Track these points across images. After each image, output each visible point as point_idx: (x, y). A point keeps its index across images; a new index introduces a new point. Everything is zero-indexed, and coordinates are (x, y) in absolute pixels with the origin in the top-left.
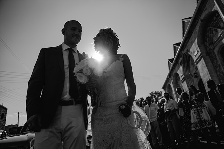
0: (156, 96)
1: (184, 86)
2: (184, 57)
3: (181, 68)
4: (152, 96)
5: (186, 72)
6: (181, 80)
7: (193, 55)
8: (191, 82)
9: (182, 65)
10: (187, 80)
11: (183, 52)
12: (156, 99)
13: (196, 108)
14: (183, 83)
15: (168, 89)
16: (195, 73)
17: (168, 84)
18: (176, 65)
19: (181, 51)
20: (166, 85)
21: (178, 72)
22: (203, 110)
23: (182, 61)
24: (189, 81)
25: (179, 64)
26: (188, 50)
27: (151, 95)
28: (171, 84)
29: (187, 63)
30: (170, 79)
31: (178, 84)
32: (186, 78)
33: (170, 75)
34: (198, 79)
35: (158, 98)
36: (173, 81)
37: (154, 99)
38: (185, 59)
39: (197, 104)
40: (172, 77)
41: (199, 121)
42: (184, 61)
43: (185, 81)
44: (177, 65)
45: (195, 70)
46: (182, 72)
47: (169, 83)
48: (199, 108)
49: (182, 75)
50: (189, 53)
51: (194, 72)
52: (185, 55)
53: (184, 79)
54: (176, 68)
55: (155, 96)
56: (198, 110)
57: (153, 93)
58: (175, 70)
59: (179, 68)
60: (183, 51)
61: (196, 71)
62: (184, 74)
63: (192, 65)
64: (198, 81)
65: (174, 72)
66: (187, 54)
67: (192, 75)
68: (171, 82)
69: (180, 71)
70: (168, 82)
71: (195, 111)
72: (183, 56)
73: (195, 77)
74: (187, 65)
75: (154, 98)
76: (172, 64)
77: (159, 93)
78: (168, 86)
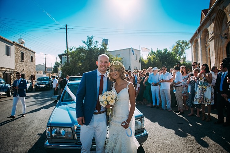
0: (183, 46)
1: (211, 45)
2: (219, 13)
3: (213, 25)
4: (178, 45)
5: (216, 30)
6: (210, 38)
7: (229, 14)
8: (219, 42)
9: (214, 22)
10: (216, 39)
11: (219, 8)
12: (182, 48)
13: (202, 86)
14: (211, 42)
15: (195, 44)
16: (225, 34)
17: (195, 38)
18: (208, 21)
19: (217, 6)
20: (194, 40)
21: (209, 29)
22: (207, 89)
23: (215, 18)
24: (217, 41)
25: (212, 20)
26: (225, 7)
27: (177, 43)
28: (198, 40)
29: (220, 21)
30: (199, 34)
31: (206, 41)
32: (215, 37)
33: (199, 30)
34: (227, 41)
35: (184, 48)
36: (201, 36)
37: (179, 49)
38: (219, 15)
39: (204, 83)
40: (201, 32)
41: (202, 97)
42: (217, 18)
43: (213, 40)
44: (210, 20)
45: (227, 30)
46: (212, 30)
47: (197, 38)
48: (204, 87)
49: (212, 33)
50: (225, 11)
51: (225, 32)
52: (220, 11)
53: (213, 38)
54: (208, 24)
55: (181, 46)
56: (203, 88)
57: (180, 42)
58: (206, 25)
59: (210, 25)
60: (219, 6)
61: (227, 32)
62: (215, 32)
63: (225, 24)
64: (227, 42)
65: (205, 28)
66: (222, 11)
67: (222, 36)
68: (199, 38)
69: (211, 28)
70: (197, 36)
71: (200, 89)
72: (217, 12)
73: (225, 38)
74: (220, 23)
75: (179, 47)
76: (205, 16)
77: (186, 43)
78: (195, 40)
